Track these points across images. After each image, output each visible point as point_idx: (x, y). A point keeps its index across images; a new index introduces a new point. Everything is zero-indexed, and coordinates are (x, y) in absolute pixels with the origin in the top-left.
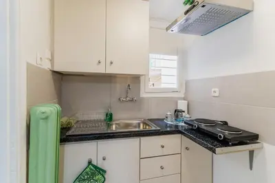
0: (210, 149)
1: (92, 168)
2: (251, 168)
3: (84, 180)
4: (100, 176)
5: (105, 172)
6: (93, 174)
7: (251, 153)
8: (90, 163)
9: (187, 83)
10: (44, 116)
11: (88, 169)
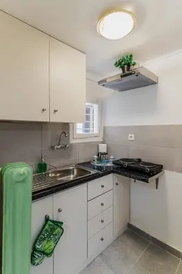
0: (144, 180)
1: (51, 223)
2: (157, 188)
3: (44, 239)
4: (59, 229)
5: (62, 223)
6: (53, 229)
7: (157, 180)
8: (47, 219)
9: (105, 128)
10: (22, 179)
11: (47, 227)
